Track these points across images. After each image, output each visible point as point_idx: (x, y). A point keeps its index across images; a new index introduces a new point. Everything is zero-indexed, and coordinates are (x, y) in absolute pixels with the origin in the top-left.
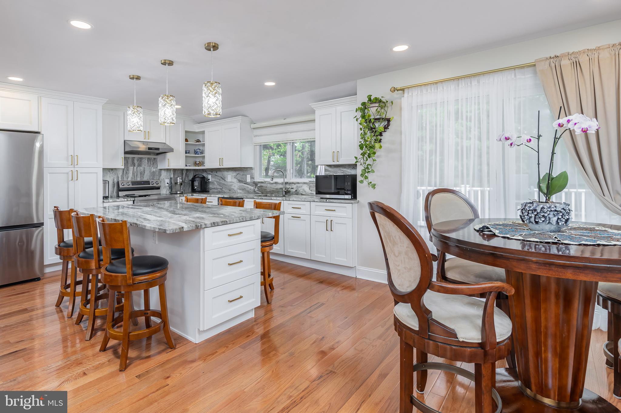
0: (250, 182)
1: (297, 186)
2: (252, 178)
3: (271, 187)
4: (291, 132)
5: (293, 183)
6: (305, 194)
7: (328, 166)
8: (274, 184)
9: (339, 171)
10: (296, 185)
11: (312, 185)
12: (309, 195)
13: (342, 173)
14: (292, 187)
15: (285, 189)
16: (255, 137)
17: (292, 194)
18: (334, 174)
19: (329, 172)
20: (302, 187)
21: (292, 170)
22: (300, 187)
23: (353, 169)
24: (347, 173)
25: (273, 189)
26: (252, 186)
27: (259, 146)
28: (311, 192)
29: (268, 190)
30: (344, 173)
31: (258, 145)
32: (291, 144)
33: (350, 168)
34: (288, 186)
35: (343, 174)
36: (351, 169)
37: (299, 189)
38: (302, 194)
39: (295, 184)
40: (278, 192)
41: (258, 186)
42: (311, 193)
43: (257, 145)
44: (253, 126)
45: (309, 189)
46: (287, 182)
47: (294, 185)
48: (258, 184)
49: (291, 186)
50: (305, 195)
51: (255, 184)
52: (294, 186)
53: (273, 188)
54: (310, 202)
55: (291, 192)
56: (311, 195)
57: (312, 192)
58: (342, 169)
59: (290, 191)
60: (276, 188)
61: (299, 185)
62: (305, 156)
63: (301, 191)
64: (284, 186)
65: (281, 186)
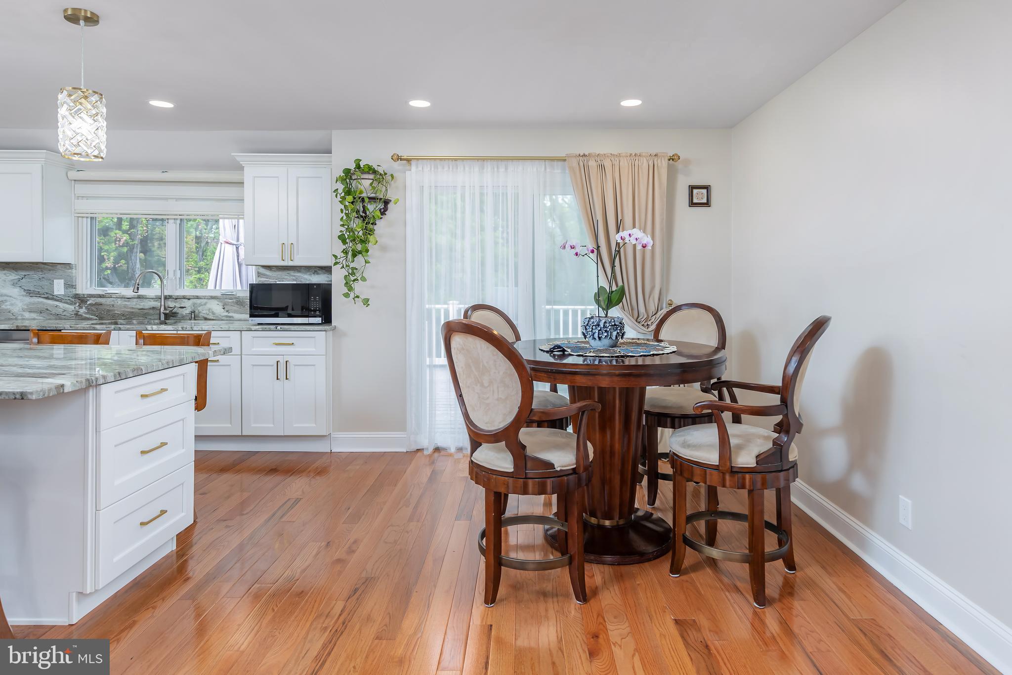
0: (64, 295)
1: (194, 304)
2: (69, 285)
3: (125, 306)
4: (177, 199)
5: (184, 297)
6: (214, 318)
7: (264, 267)
8: (135, 300)
9: (286, 277)
10: (191, 301)
11: (230, 301)
12: (222, 320)
13: (294, 280)
14: (182, 306)
15: (165, 309)
16: (78, 199)
17: (183, 318)
18: (278, 282)
19: (267, 278)
20: (205, 304)
21: (179, 272)
22: (202, 305)
23: (314, 273)
24: (302, 280)
25: (132, 310)
26: (71, 304)
27: (89, 220)
28: (226, 314)
29: (116, 312)
30: (296, 281)
31: (87, 217)
32: (178, 222)
33: (309, 271)
34: (171, 304)
35: (295, 282)
36: (310, 275)
37: (200, 309)
38: (206, 319)
39: (189, 299)
40: (145, 315)
41: (88, 303)
42: (227, 316)
43: (83, 217)
44: (73, 175)
45: (224, 308)
46: (169, 296)
47: (186, 300)
48: (88, 300)
49: (180, 304)
50: (213, 320)
51: (81, 299)
52: (187, 304)
53: (133, 308)
54: (241, 331)
55: (179, 316)
56: (228, 319)
57: (230, 314)
58: (292, 273)
59: (175, 313)
60: (141, 307)
61: (198, 301)
62: (136, 242)
63: (204, 312)
64: (163, 304)
65: (155, 304)
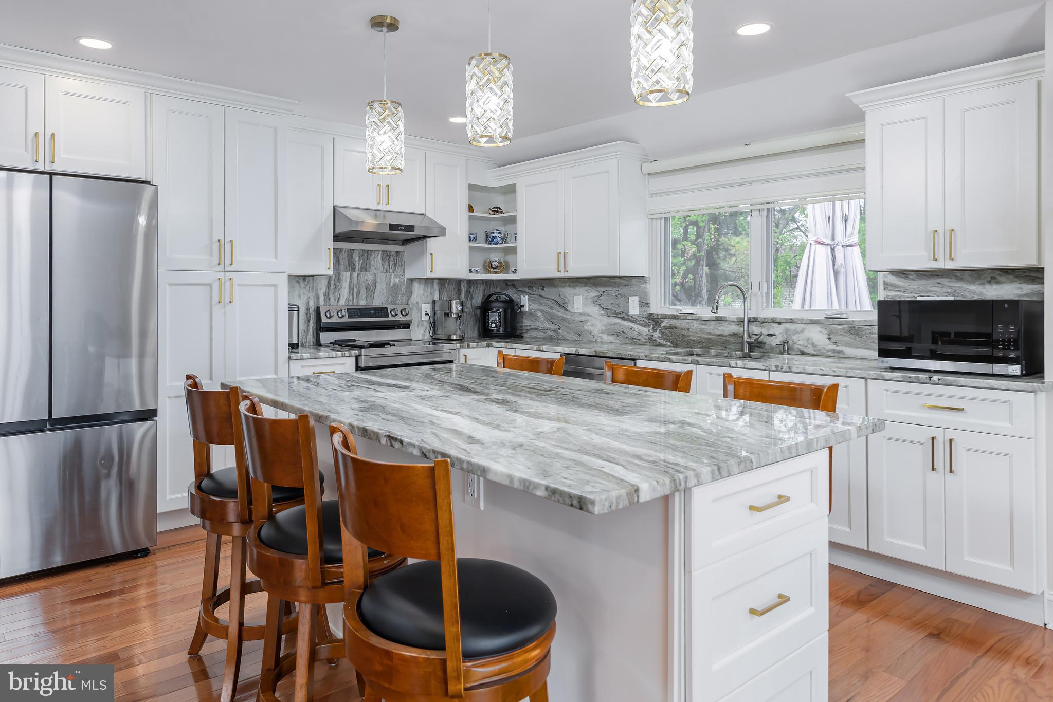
0: (639, 316)
1: (787, 331)
2: (644, 304)
3: (702, 331)
4: (764, 181)
5: (773, 321)
6: (815, 353)
7: (894, 273)
8: (713, 323)
9: (934, 289)
10: (783, 326)
11: (840, 327)
12: (828, 356)
13: (949, 294)
14: (770, 333)
15: (749, 336)
16: (652, 197)
17: (772, 350)
20: (802, 331)
21: (765, 284)
22: (797, 333)
25: (710, 337)
26: (645, 326)
27: (663, 221)
28: (834, 347)
29: (692, 338)
30: (954, 296)
31: (662, 218)
32: (765, 213)
34: (755, 329)
35: (952, 298)
36: (982, 284)
37: (795, 338)
38: (803, 354)
39: (780, 323)
40: (724, 344)
41: (663, 325)
42: (834, 351)
43: (657, 219)
44: (648, 167)
45: (829, 339)
46: (754, 318)
47: (776, 325)
48: (662, 322)
49: (768, 329)
50: (813, 355)
51: (654, 320)
52: (777, 330)
53: (710, 334)
54: (867, 379)
55: (767, 347)
56: (836, 355)
57: (839, 348)
58: (946, 282)
59: (761, 343)
60: (719, 333)
61: (792, 327)
62: (702, 254)
63: (801, 343)
64: (746, 329)
65: (734, 329)
